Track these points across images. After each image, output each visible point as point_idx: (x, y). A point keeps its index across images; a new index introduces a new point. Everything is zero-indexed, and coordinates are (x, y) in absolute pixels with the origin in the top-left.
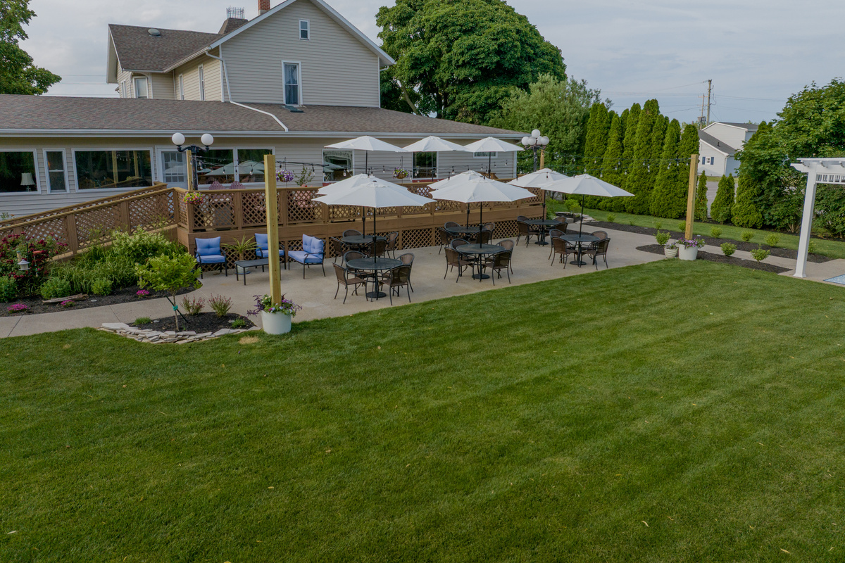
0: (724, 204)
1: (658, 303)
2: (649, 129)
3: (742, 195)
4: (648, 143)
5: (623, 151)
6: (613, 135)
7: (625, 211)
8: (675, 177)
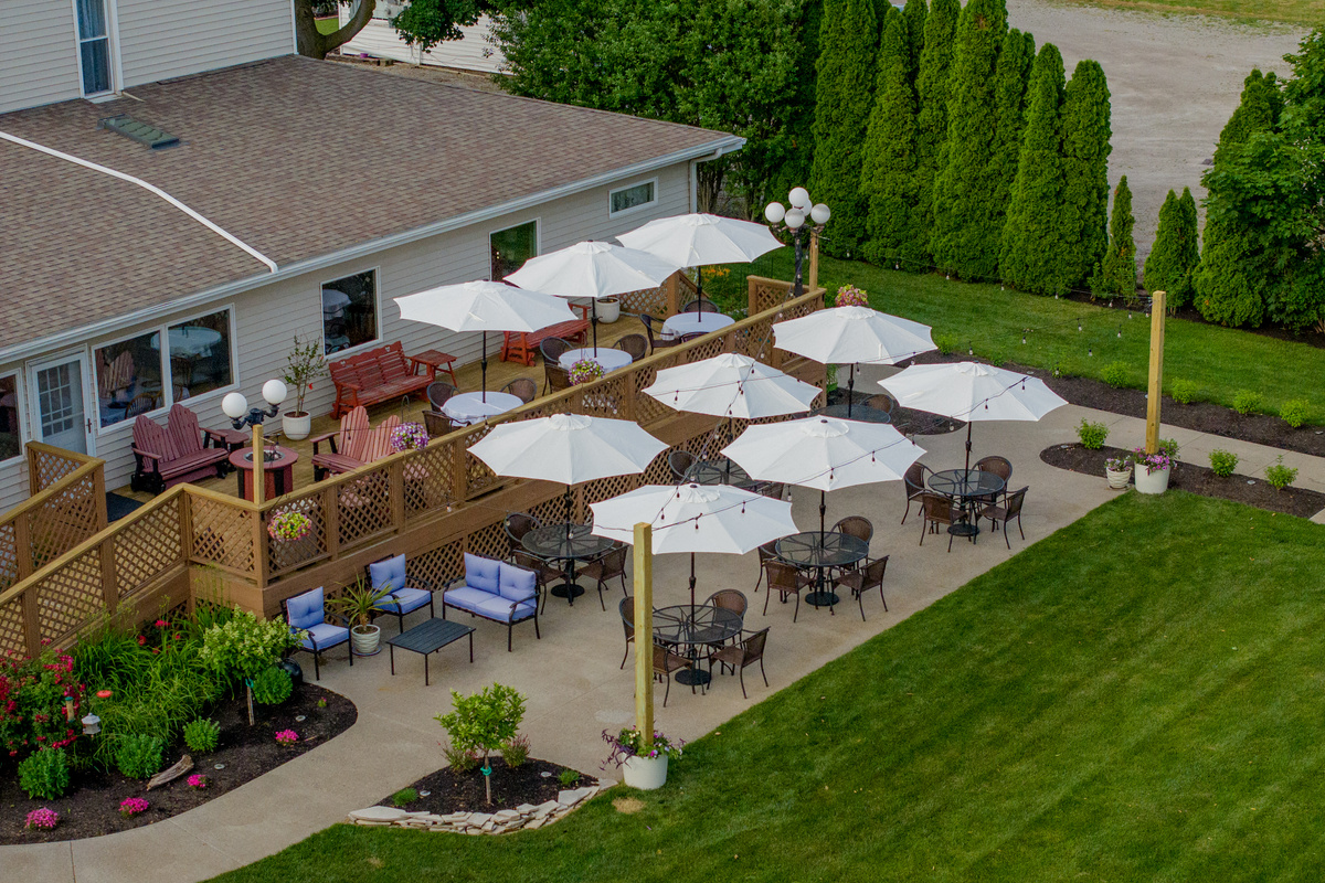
0: (1176, 263)
1: (1152, 633)
2: (987, 67)
3: (1218, 251)
4: (986, 104)
5: (917, 111)
6: (891, 70)
7: (932, 269)
8: (1058, 194)
